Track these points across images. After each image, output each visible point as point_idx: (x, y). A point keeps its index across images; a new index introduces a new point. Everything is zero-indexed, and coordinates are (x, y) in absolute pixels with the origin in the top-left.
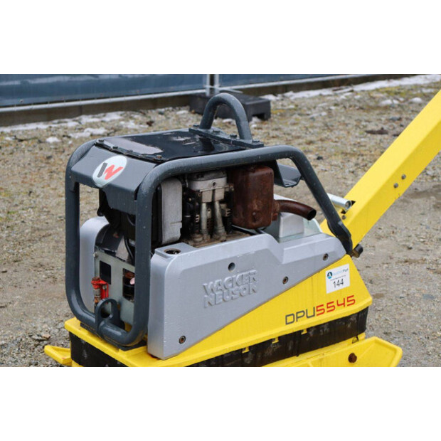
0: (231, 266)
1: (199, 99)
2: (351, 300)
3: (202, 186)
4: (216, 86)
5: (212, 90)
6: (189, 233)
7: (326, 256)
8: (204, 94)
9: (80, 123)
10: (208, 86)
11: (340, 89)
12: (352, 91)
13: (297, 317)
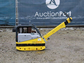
0: (25, 36)
2: (41, 42)
3: (24, 28)
6: (23, 32)
13: (34, 42)
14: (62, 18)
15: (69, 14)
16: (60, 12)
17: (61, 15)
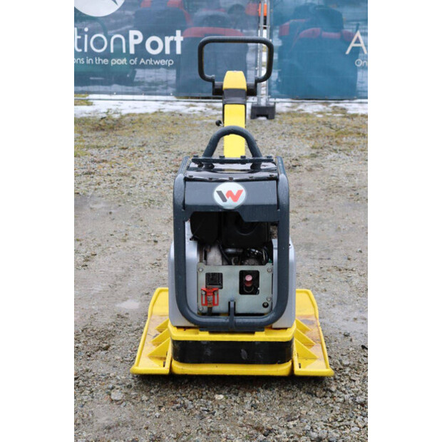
14: (142, 61)
15: (173, 44)
16: (132, 33)
17: (136, 46)
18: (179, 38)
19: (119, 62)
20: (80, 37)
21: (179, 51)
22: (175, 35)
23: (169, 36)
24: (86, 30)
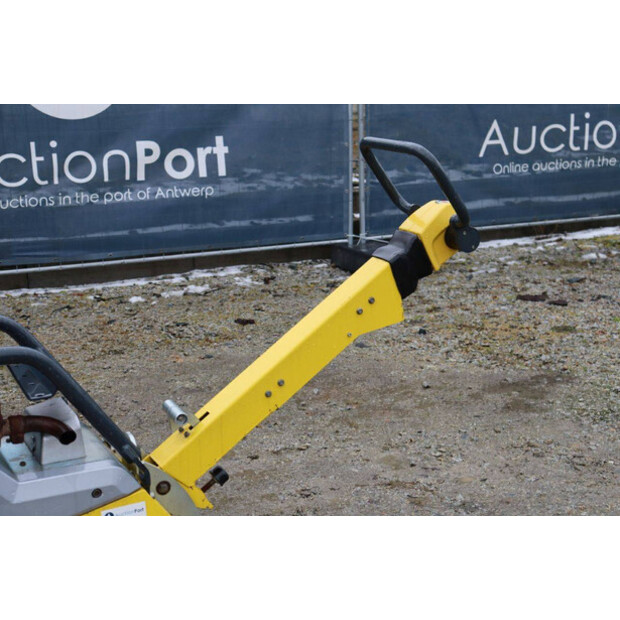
1: (339, 251)
4: (363, 236)
5: (355, 240)
7: (97, 493)
8: (346, 244)
9: (187, 279)
10: (351, 235)
11: (547, 238)
12: (560, 240)
18: (220, 149)
19: (119, 197)
20: (42, 159)
21: (222, 171)
22: (213, 144)
23: (204, 147)
24: (53, 144)
